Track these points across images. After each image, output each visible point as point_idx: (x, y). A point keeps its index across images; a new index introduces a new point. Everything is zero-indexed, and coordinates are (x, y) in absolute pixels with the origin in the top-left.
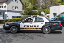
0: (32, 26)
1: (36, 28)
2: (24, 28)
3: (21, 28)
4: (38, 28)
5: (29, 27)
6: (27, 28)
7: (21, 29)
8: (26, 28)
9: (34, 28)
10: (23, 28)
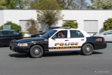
0: (67, 44)
1: (73, 47)
2: (55, 48)
3: (50, 48)
4: (76, 47)
5: (64, 46)
6: (60, 48)
7: (50, 50)
8: (58, 48)
9: (70, 47)
10: (53, 48)
